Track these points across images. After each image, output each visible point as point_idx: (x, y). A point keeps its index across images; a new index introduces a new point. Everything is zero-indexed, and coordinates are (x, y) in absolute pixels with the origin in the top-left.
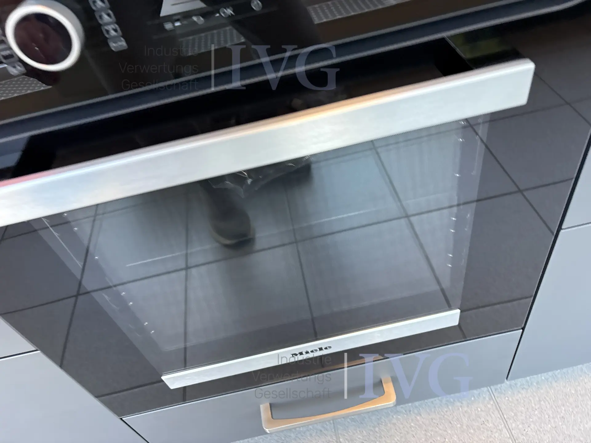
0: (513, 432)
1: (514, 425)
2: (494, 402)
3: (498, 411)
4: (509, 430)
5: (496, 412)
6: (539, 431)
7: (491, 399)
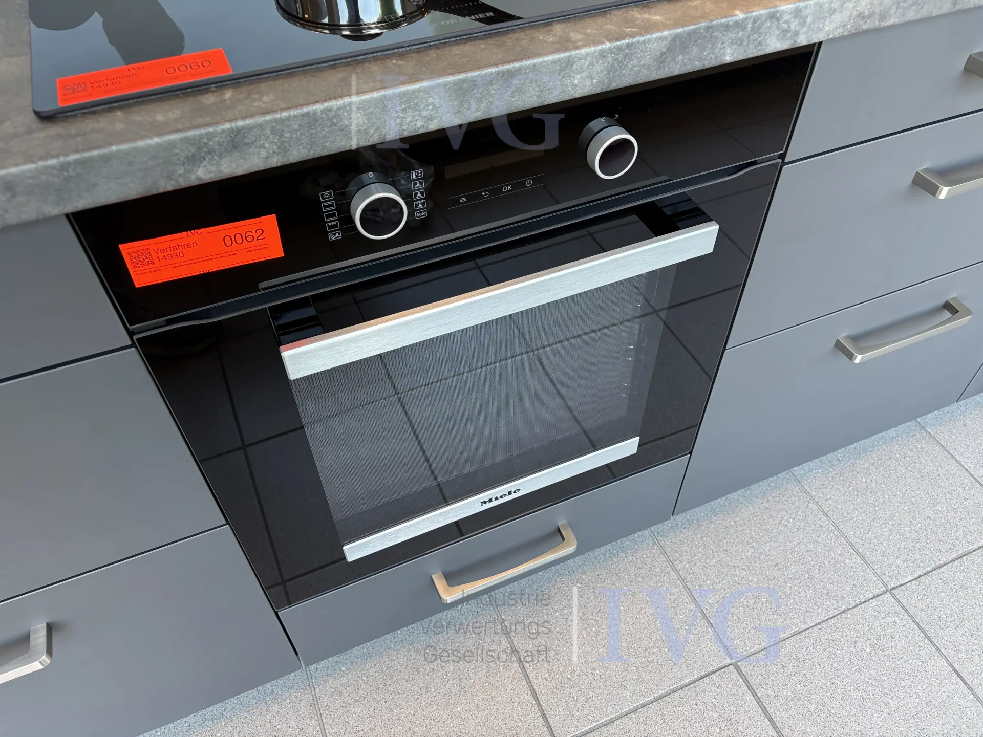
0: (681, 573)
1: (680, 565)
2: (658, 547)
3: (663, 555)
4: (677, 572)
5: (662, 556)
6: (706, 567)
7: (654, 544)
